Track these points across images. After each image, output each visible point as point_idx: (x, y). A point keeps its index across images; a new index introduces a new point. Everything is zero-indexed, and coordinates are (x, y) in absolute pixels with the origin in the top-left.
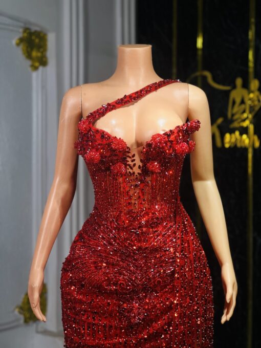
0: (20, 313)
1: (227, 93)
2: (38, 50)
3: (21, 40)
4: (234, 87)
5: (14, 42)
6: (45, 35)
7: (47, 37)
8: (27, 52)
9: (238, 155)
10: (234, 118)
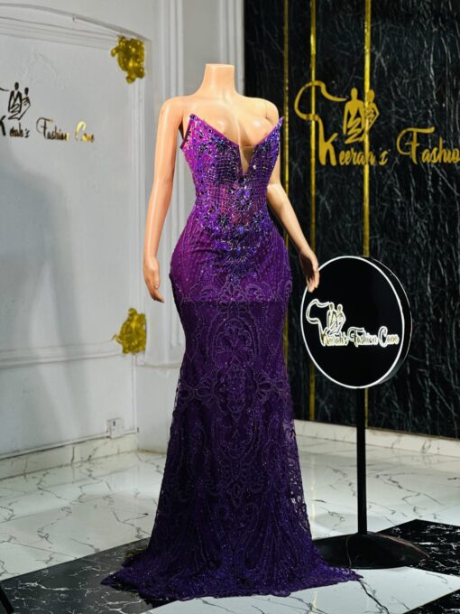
0: (119, 342)
1: (342, 105)
2: (135, 61)
3: (117, 50)
4: (350, 99)
5: (110, 52)
6: (141, 43)
7: (144, 46)
8: (124, 63)
9: (354, 174)
10: (349, 133)
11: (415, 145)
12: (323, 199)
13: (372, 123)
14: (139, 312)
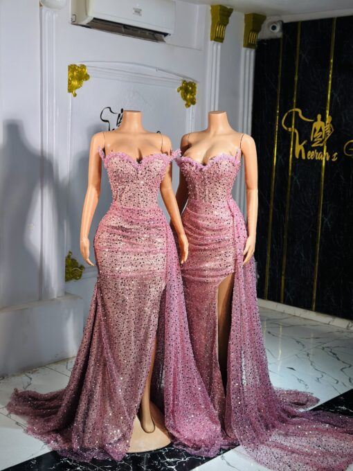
1: (312, 123)
2: (191, 94)
3: (181, 88)
4: (316, 120)
5: (176, 90)
6: (195, 84)
7: (197, 86)
8: (184, 96)
9: (316, 164)
12: (295, 178)
13: (329, 135)
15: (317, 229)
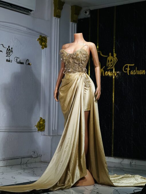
0: (37, 127)
1: (106, 58)
3: (39, 39)
4: (109, 56)
7: (47, 39)
8: (41, 43)
10: (109, 66)
11: (128, 69)
14: (43, 119)
15: (112, 112)
